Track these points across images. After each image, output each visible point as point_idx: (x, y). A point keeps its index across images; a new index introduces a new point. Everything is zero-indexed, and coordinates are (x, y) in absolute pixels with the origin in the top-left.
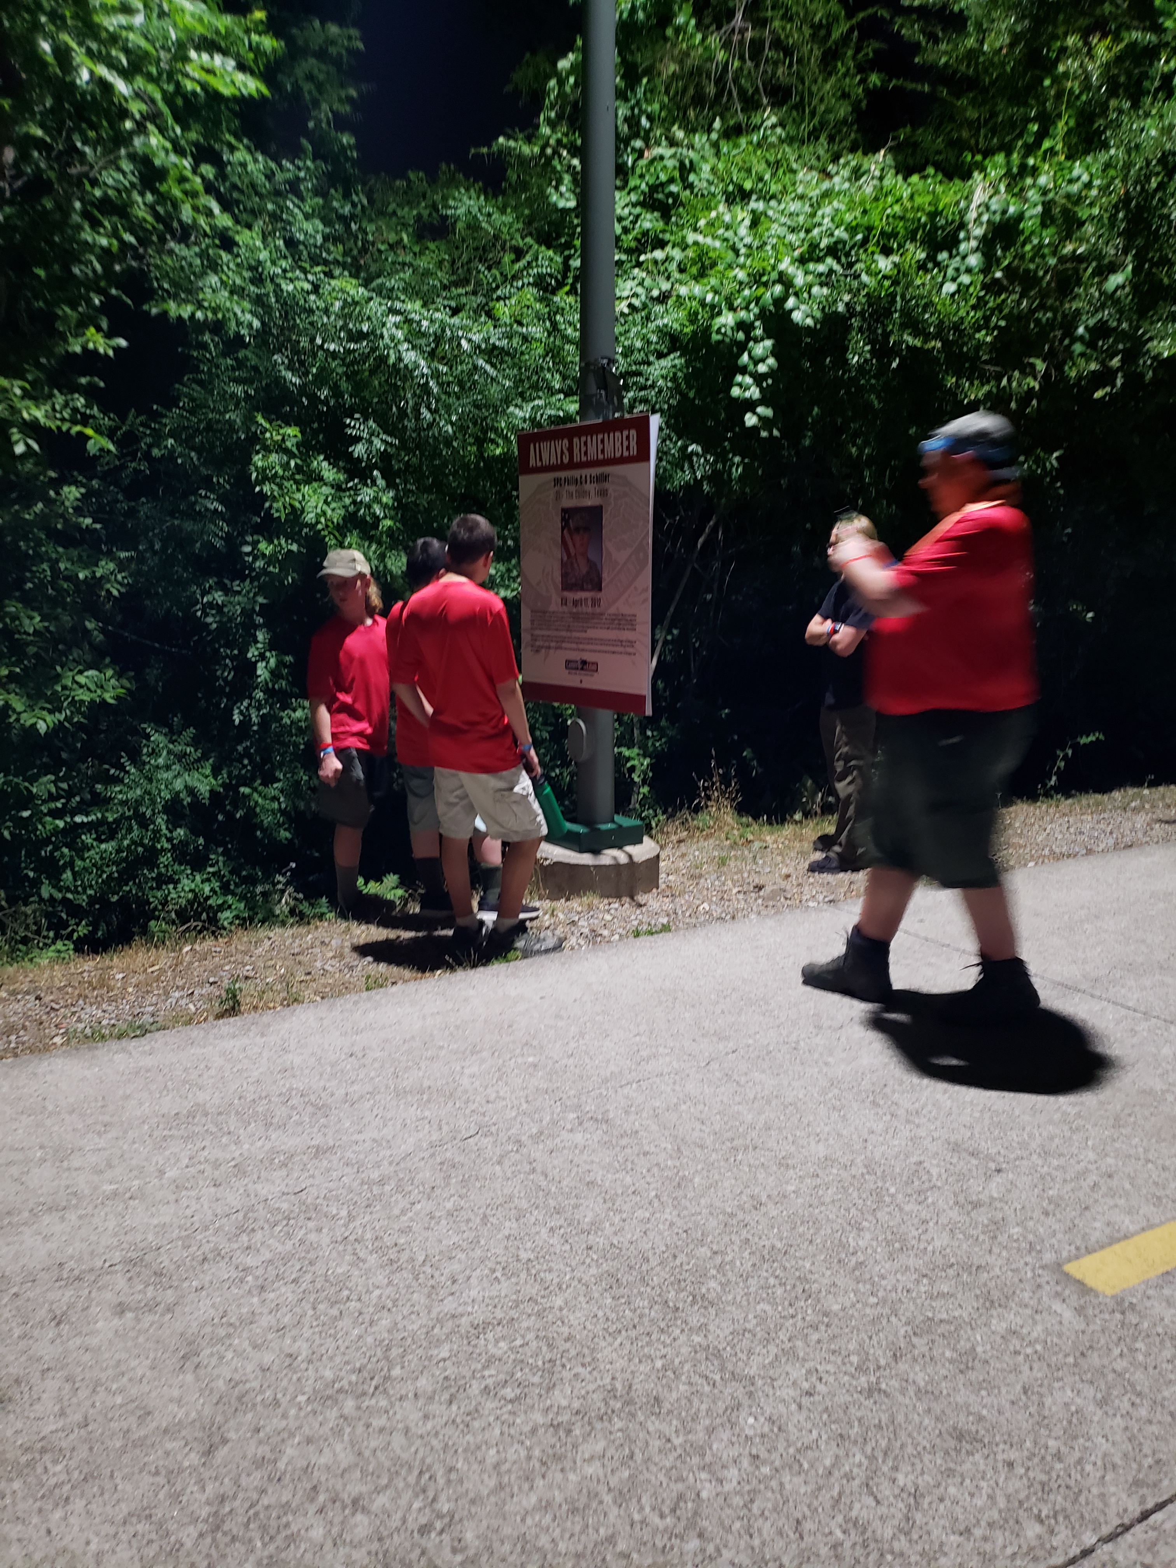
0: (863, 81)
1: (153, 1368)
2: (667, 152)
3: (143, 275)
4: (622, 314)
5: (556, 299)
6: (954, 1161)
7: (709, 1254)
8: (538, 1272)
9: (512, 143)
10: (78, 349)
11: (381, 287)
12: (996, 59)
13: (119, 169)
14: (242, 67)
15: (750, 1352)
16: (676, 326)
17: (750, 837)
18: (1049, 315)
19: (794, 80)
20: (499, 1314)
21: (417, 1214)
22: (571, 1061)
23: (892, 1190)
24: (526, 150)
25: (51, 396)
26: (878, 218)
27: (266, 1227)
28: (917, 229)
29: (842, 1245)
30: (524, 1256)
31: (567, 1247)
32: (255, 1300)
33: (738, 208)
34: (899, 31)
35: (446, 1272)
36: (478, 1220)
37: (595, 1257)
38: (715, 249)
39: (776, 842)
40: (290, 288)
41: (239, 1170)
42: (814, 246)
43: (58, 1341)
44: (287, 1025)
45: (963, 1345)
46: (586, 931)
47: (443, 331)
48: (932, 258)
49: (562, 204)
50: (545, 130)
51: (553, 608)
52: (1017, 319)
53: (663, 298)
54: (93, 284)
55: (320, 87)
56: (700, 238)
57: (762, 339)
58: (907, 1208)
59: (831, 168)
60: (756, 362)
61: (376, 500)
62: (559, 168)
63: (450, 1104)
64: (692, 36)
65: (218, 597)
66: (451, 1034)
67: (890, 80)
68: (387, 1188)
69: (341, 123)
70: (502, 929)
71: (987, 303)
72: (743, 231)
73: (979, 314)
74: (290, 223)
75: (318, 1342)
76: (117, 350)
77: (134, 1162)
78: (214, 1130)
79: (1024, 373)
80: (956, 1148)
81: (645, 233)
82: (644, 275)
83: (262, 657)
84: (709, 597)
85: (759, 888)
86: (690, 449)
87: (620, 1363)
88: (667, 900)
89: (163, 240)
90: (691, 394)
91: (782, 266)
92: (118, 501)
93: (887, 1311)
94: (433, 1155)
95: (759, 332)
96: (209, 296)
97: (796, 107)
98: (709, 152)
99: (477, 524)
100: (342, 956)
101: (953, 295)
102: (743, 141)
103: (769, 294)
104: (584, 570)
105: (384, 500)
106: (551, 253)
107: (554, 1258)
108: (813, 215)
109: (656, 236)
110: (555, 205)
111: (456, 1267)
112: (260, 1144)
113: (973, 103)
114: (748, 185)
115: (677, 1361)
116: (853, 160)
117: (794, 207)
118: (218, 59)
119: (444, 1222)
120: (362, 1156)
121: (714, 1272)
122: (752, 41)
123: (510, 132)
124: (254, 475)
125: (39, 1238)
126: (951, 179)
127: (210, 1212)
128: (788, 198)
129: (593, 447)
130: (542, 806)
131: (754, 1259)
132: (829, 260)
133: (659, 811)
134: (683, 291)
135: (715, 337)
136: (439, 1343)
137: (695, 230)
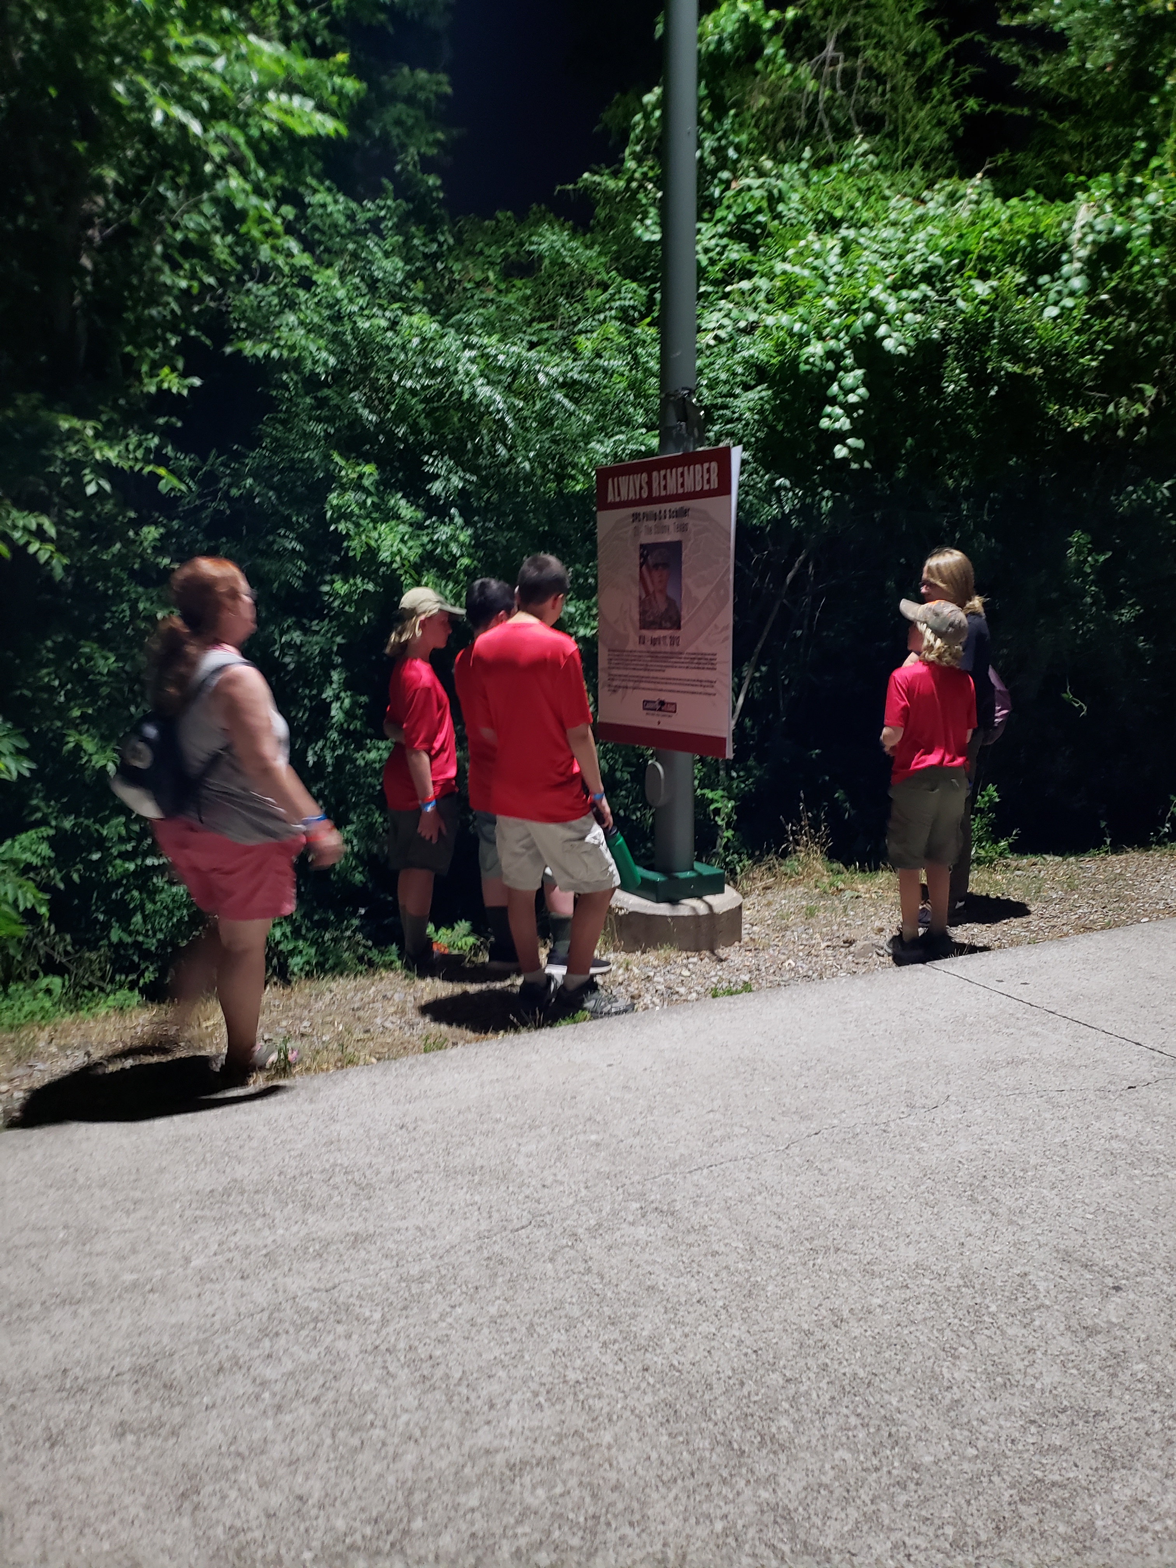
0: (960, 106)
1: (147, 1507)
2: (756, 182)
3: (221, 316)
4: (709, 346)
5: (638, 330)
6: (1065, 1273)
7: (781, 1382)
8: (587, 1398)
9: (597, 178)
10: (153, 389)
11: (460, 323)
12: (1099, 78)
13: (201, 213)
14: (321, 107)
15: (826, 1517)
16: (762, 357)
17: (841, 886)
18: (1160, 338)
19: (887, 108)
20: (539, 1451)
21: (457, 1320)
22: (637, 1141)
23: (993, 1308)
24: (612, 184)
25: (125, 436)
26: (974, 241)
27: (292, 1330)
28: (1016, 252)
29: (936, 1377)
30: (572, 1376)
31: (620, 1367)
32: (269, 1423)
33: (826, 237)
34: (996, 55)
35: (485, 1392)
36: (524, 1330)
37: (651, 1380)
38: (803, 278)
39: (868, 891)
40: (367, 325)
41: (270, 1259)
42: (907, 272)
43: (50, 1467)
44: (337, 1091)
45: (1080, 1517)
46: (661, 987)
47: (520, 365)
48: (1032, 282)
49: (647, 237)
50: (631, 164)
51: (631, 646)
52: (1124, 343)
53: (750, 329)
54: (173, 325)
55: (408, 132)
56: (788, 267)
57: (853, 369)
58: (1010, 1332)
59: (926, 194)
60: (847, 391)
61: (453, 538)
62: (644, 201)
63: (503, 1188)
64: (781, 66)
65: (297, 636)
66: (510, 1105)
67: (987, 106)
68: (427, 1286)
69: (427, 165)
70: (571, 987)
71: (1092, 326)
72: (833, 259)
73: (1084, 338)
74: (369, 262)
75: (333, 1480)
76: (191, 388)
77: (160, 1247)
78: (249, 1211)
79: (1132, 400)
80: (1066, 1257)
81: (732, 264)
82: (731, 306)
83: (337, 698)
84: (799, 633)
85: (850, 943)
86: (778, 482)
87: (675, 1523)
88: (749, 954)
89: (241, 281)
90: (780, 427)
91: (873, 293)
92: (197, 541)
93: (987, 1467)
94: (480, 1248)
95: (849, 361)
96: (285, 335)
97: (889, 135)
98: (798, 181)
99: (548, 563)
100: (403, 1012)
101: (1055, 319)
102: (834, 169)
103: (859, 322)
104: (663, 607)
105: (462, 538)
106: (634, 285)
107: (605, 1380)
108: (906, 241)
109: (743, 267)
110: (639, 238)
111: (495, 1387)
112: (295, 1229)
113: (1076, 126)
114: (838, 213)
115: (740, 1523)
116: (948, 185)
117: (887, 233)
118: (297, 100)
119: (486, 1331)
120: (403, 1247)
121: (786, 1405)
122: (844, 71)
123: (596, 168)
124: (329, 514)
125: (47, 1336)
126: (1052, 200)
127: (232, 1311)
128: (880, 225)
129: (672, 481)
130: (613, 856)
131: (833, 1391)
132: (923, 287)
133: (744, 857)
134: (770, 320)
135: (803, 367)
136: (468, 1486)
137: (784, 260)
